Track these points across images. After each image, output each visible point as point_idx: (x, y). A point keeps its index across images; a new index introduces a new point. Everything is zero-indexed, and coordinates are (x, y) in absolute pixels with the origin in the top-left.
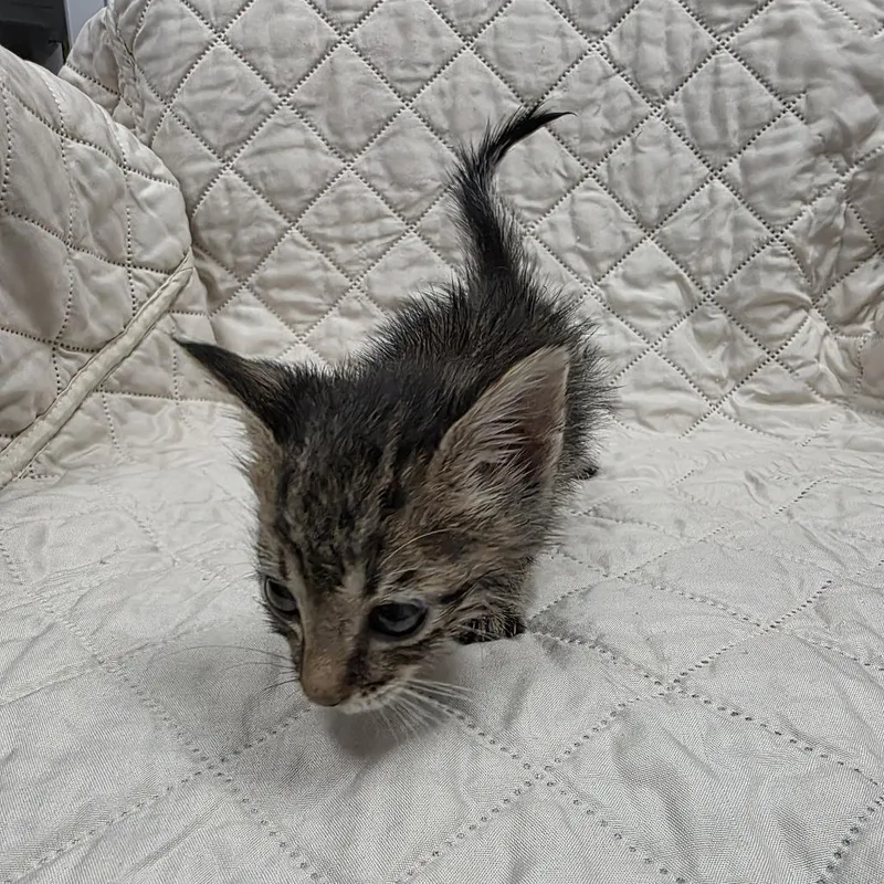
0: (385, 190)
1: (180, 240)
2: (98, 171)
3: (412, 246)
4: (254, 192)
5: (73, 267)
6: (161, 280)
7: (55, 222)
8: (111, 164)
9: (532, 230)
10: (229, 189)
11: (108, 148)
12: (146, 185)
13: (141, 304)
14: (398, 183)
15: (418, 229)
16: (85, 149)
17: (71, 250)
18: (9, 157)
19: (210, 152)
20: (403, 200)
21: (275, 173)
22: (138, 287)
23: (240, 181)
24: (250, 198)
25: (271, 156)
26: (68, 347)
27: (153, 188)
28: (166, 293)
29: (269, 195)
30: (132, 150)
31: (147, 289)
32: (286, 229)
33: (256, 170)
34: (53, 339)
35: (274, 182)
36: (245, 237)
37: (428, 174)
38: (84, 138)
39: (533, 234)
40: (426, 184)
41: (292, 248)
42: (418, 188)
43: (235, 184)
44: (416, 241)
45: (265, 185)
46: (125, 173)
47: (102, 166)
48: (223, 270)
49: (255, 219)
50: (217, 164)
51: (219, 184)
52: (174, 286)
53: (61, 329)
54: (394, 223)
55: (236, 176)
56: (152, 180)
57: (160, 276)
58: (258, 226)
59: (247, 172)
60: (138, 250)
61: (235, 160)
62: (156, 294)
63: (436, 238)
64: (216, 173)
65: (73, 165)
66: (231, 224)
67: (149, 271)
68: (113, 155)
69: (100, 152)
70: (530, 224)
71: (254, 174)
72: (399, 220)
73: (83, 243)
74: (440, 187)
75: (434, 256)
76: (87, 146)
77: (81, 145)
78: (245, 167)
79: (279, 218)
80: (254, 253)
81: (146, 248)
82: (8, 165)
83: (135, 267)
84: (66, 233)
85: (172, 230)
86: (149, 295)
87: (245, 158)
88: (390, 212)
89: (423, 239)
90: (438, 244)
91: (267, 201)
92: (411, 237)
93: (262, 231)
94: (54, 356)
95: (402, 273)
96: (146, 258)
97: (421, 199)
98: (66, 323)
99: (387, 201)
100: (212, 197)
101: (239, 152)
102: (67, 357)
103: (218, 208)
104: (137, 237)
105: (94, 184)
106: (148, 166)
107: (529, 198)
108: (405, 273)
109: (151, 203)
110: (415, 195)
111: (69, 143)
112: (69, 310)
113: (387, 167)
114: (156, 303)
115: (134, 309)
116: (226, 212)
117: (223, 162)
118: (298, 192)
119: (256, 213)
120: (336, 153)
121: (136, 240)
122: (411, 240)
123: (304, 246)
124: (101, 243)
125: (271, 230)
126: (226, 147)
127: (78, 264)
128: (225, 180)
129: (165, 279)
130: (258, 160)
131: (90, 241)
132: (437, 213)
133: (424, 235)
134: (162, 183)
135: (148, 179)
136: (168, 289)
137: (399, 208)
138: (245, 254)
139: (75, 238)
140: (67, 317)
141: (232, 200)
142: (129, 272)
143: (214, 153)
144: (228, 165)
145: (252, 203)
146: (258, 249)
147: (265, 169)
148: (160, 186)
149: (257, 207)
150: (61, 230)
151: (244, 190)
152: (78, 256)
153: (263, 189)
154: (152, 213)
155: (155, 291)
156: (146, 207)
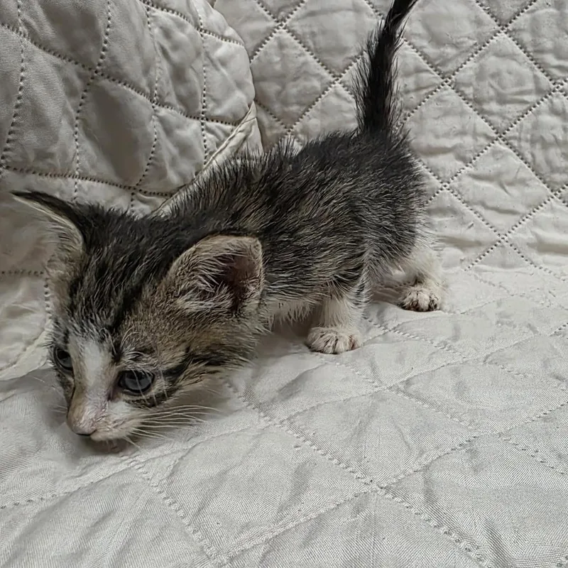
0: (424, 47)
1: (247, 94)
2: (180, 36)
3: (446, 98)
4: (304, 49)
5: (157, 123)
6: (229, 131)
7: (144, 83)
8: (190, 28)
9: (561, 87)
10: (281, 46)
11: (189, 15)
12: (218, 45)
13: (211, 153)
14: (437, 40)
15: (452, 83)
16: (168, 16)
17: (157, 107)
18: (108, 27)
19: (266, 13)
20: (440, 56)
21: (324, 32)
22: (208, 138)
23: (292, 39)
24: (300, 55)
25: (322, 18)
26: (145, 192)
27: (224, 49)
28: (233, 143)
29: (317, 52)
30: (207, 14)
31: (218, 140)
32: (330, 83)
33: (307, 30)
34: (134, 185)
35: (322, 41)
36: (293, 90)
37: (466, 33)
38: (168, 6)
39: (561, 91)
40: (463, 43)
41: (334, 100)
42: (456, 46)
43: (287, 42)
44: (449, 94)
45: (315, 44)
46: (202, 36)
47: (183, 31)
48: (271, 118)
49: (303, 73)
50: (272, 24)
51: (272, 42)
52: (240, 136)
53: (141, 177)
54: (431, 77)
55: (288, 35)
56: (223, 42)
57: (228, 127)
58: (306, 79)
59: (299, 31)
60: (211, 105)
61: (288, 20)
62: (224, 145)
63: (469, 91)
64: (271, 31)
65: (156, 31)
66: (281, 78)
67: (219, 124)
68: (192, 20)
69: (182, 19)
70: (559, 81)
71: (304, 34)
72: (436, 74)
73: (167, 100)
74: (475, 44)
75: (467, 107)
76: (170, 14)
77: (164, 12)
78: (297, 27)
79: (325, 73)
80: (300, 104)
81: (218, 102)
82: (107, 34)
83: (207, 120)
84: (152, 91)
85: (240, 85)
86: (218, 145)
87: (297, 19)
88: (428, 67)
89: (457, 92)
90: (471, 97)
91: (315, 58)
92: (445, 89)
93: (308, 84)
94: (132, 200)
95: (436, 122)
96: (218, 112)
97: (456, 56)
98: (146, 173)
99: (425, 57)
100: (266, 53)
101: (292, 13)
102: (143, 202)
103: (270, 63)
104: (211, 93)
105: (176, 47)
106: (219, 28)
107: (559, 57)
108: (439, 122)
109: (224, 63)
110: (450, 51)
111: (154, 12)
112: (150, 161)
113: (427, 27)
114: (223, 153)
115: (206, 157)
116: (278, 67)
117: (278, 22)
118: (343, 50)
119: (304, 68)
120: (380, 15)
121: (210, 96)
122: (445, 92)
123: (345, 99)
124: (181, 99)
125: (317, 84)
126: (280, 10)
127: (162, 120)
128: (278, 39)
129: (232, 131)
130: (309, 20)
131: (172, 99)
132: (471, 68)
133: (457, 87)
134: (231, 43)
135: (220, 40)
136: (235, 139)
137: (437, 63)
138: (292, 104)
139: (160, 96)
140: (148, 167)
141: (283, 57)
142: (202, 124)
143: (270, 14)
144: (281, 25)
145: (302, 59)
146: (304, 100)
147: (315, 29)
148: (230, 47)
149: (305, 63)
150: (148, 90)
151: (295, 48)
152: (163, 112)
153: (312, 46)
154: (223, 70)
155: (223, 141)
156: (219, 66)
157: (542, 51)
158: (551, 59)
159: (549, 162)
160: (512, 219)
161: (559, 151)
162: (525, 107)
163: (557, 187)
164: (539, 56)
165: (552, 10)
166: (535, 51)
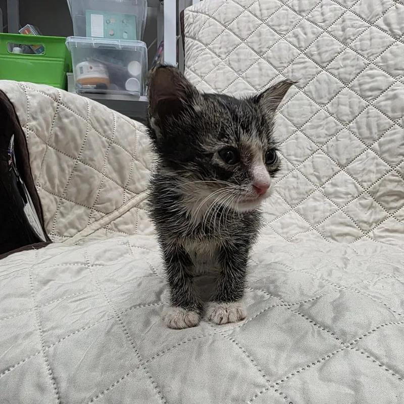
9: (297, 168)
26: (129, 190)
34: (125, 186)
53: (127, 183)
70: (296, 166)
73: (139, 159)
98: (129, 181)
102: (128, 193)
107: (296, 157)
112: (130, 177)
124: (144, 161)
127: (136, 164)
131: (141, 159)
139: (136, 156)
140: (129, 179)
152: (136, 162)
157: (290, 155)
158: (293, 158)
159: (290, 196)
160: (273, 217)
161: (295, 192)
162: (283, 175)
163: (293, 206)
164: (289, 157)
165: (295, 141)
166: (288, 155)
